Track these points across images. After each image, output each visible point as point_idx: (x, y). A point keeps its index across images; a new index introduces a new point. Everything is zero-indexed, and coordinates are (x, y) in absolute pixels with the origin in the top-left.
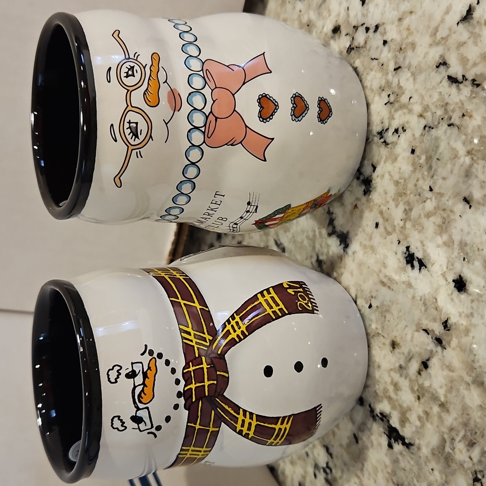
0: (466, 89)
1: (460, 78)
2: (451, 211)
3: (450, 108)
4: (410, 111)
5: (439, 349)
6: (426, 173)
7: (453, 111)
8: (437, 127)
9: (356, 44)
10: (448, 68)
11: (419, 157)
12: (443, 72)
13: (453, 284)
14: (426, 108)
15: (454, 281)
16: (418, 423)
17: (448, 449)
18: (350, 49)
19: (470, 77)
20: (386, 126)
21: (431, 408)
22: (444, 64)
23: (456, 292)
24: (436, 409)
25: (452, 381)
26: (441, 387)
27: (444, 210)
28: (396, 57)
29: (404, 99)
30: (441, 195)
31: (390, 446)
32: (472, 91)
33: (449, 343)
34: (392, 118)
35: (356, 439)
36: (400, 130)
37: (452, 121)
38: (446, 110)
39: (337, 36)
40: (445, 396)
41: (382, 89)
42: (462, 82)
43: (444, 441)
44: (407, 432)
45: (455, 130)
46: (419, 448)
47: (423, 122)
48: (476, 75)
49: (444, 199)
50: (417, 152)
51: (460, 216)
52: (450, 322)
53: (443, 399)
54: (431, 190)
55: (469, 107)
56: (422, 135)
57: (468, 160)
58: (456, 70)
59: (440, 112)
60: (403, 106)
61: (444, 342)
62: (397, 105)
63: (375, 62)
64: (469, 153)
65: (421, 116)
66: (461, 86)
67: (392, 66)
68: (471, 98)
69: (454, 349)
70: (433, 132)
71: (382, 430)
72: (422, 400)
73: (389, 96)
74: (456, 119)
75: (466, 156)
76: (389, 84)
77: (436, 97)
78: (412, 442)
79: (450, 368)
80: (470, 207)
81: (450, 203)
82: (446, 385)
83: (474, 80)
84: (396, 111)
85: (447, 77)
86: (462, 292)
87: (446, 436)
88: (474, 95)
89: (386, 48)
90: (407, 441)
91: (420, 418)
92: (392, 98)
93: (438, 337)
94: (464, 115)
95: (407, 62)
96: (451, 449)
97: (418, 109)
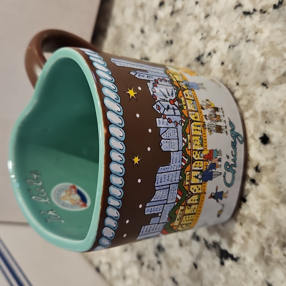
0: (257, 17)
1: (251, 11)
2: (254, 94)
3: (247, 30)
4: (218, 40)
5: (254, 186)
6: (233, 75)
7: (249, 32)
8: (238, 44)
9: (176, 9)
10: (242, 7)
11: (227, 66)
12: (240, 10)
13: (259, 141)
14: (230, 35)
15: (260, 138)
16: (242, 242)
17: (267, 253)
18: (172, 13)
19: (258, 8)
20: (202, 52)
21: (251, 229)
22: (239, 5)
23: (262, 146)
24: (255, 228)
25: (265, 205)
26: (257, 212)
27: (249, 95)
28: (205, 10)
29: (213, 33)
30: (245, 86)
31: (222, 264)
32: (261, 17)
33: (260, 181)
34: (205, 46)
35: (195, 266)
36: (212, 53)
37: (249, 38)
38: (244, 33)
39: (162, 7)
40: (261, 217)
41: (197, 31)
42: (253, 13)
43: (263, 249)
44: (234, 251)
45: (251, 43)
46: (244, 259)
47: (228, 44)
48: (263, 7)
49: (248, 88)
50: (226, 63)
51: (260, 96)
52: (260, 166)
53: (259, 219)
54: (238, 84)
55: (260, 26)
56: (228, 52)
57: (262, 59)
58: (248, 6)
59: (239, 35)
60: (213, 38)
61: (257, 181)
62: (208, 38)
63: (191, 17)
64: (263, 54)
65: (226, 40)
66: (253, 16)
67: (203, 15)
68: (261, 21)
69: (264, 183)
70: (236, 49)
71: (214, 254)
72: (244, 225)
73: (202, 34)
74: (251, 36)
75: (260, 57)
76: (201, 27)
77: (236, 26)
78: (239, 256)
79: (263, 197)
80: (267, 88)
81: (252, 89)
82: (261, 209)
83: (261, 10)
84: (208, 42)
85: (242, 13)
86: (267, 144)
87: (265, 245)
88: (262, 19)
89: (198, 6)
90: (235, 256)
91: (243, 238)
92: (205, 35)
93: (251, 179)
94: (256, 33)
95: (213, 11)
96: (269, 252)
97: (223, 36)
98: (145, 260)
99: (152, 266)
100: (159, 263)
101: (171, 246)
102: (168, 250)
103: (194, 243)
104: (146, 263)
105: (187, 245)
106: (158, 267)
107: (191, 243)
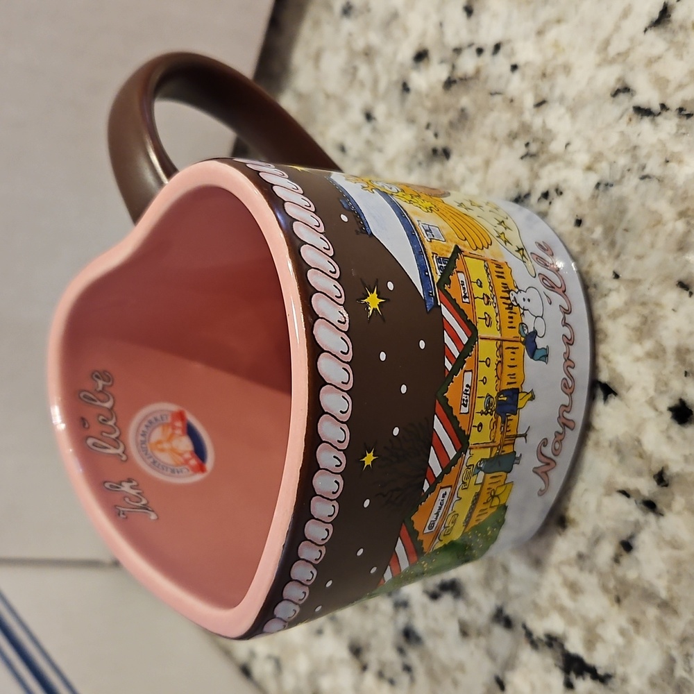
0: (669, 124)
1: (656, 107)
2: (658, 304)
3: (643, 152)
4: (569, 164)
5: (651, 517)
6: (605, 253)
7: (649, 156)
8: (620, 182)
9: (459, 73)
10: (632, 95)
11: (591, 231)
12: (625, 102)
13: (668, 415)
14: (598, 157)
15: (671, 409)
16: (620, 640)
17: (680, 672)
18: (449, 83)
19: (674, 103)
20: (525, 188)
21: (643, 613)
22: (624, 90)
23: (676, 427)
24: (652, 612)
25: (679, 563)
26: (659, 576)
27: (644, 304)
28: (536, 87)
29: (556, 147)
30: (635, 282)
31: (569, 685)
32: (679, 126)
33: (669, 506)
34: (535, 176)
35: (500, 683)
36: (553, 193)
37: (647, 171)
38: (635, 158)
39: (422, 65)
40: (669, 589)
41: (513, 136)
42: (660, 114)
43: (672, 660)
44: (599, 659)
45: (654, 185)
46: (624, 680)
47: (593, 179)
48: (685, 102)
49: (642, 288)
50: (587, 222)
51: (674, 310)
52: (668, 473)
53: (664, 594)
54: (617, 276)
55: (676, 147)
56: (594, 197)
57: (680, 226)
58: (647, 95)
59: (623, 161)
60: (554, 158)
61: (659, 506)
62: (543, 157)
63: (498, 99)
64: (682, 214)
65: (589, 168)
66: (659, 119)
67: (529, 101)
68: (679, 135)
69: (679, 513)
70: (614, 191)
71: (550, 661)
72: (625, 602)
73: (527, 145)
74: (653, 167)
75: (676, 220)
76: (526, 128)
77: (614, 138)
78: (610, 672)
79: (675, 545)
80: (691, 294)
81: (654, 292)
82: (668, 572)
83: (681, 110)
84: (543, 165)
85: (631, 110)
86: (688, 424)
87: (675, 653)
88: (683, 131)
89: (517, 75)
90: (601, 672)
91: (623, 632)
92: (534, 148)
93: (646, 499)
94: (667, 162)
95: (557, 92)
96: (685, 671)
97: (583, 158)
98: (372, 658)
99: (388, 674)
100: (408, 669)
101: (438, 634)
102: (429, 643)
103: (499, 631)
104: (374, 667)
105: (479, 634)
106: (404, 679)
107: (489, 631)
